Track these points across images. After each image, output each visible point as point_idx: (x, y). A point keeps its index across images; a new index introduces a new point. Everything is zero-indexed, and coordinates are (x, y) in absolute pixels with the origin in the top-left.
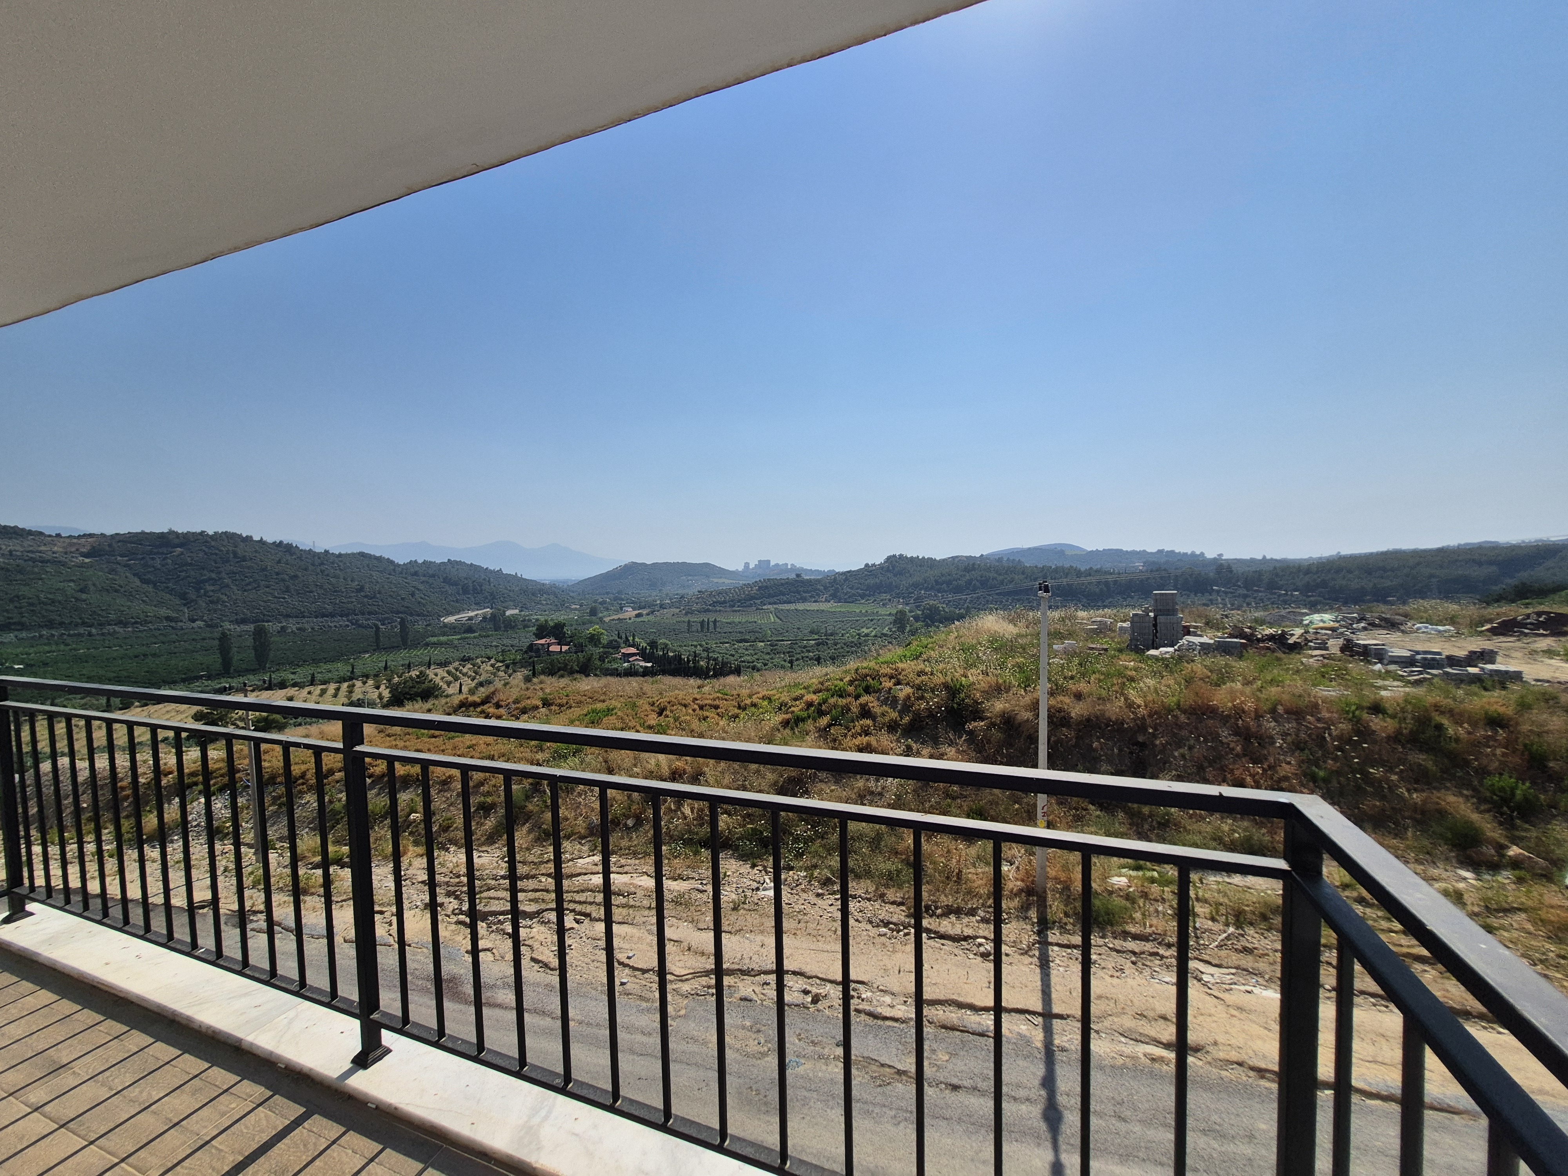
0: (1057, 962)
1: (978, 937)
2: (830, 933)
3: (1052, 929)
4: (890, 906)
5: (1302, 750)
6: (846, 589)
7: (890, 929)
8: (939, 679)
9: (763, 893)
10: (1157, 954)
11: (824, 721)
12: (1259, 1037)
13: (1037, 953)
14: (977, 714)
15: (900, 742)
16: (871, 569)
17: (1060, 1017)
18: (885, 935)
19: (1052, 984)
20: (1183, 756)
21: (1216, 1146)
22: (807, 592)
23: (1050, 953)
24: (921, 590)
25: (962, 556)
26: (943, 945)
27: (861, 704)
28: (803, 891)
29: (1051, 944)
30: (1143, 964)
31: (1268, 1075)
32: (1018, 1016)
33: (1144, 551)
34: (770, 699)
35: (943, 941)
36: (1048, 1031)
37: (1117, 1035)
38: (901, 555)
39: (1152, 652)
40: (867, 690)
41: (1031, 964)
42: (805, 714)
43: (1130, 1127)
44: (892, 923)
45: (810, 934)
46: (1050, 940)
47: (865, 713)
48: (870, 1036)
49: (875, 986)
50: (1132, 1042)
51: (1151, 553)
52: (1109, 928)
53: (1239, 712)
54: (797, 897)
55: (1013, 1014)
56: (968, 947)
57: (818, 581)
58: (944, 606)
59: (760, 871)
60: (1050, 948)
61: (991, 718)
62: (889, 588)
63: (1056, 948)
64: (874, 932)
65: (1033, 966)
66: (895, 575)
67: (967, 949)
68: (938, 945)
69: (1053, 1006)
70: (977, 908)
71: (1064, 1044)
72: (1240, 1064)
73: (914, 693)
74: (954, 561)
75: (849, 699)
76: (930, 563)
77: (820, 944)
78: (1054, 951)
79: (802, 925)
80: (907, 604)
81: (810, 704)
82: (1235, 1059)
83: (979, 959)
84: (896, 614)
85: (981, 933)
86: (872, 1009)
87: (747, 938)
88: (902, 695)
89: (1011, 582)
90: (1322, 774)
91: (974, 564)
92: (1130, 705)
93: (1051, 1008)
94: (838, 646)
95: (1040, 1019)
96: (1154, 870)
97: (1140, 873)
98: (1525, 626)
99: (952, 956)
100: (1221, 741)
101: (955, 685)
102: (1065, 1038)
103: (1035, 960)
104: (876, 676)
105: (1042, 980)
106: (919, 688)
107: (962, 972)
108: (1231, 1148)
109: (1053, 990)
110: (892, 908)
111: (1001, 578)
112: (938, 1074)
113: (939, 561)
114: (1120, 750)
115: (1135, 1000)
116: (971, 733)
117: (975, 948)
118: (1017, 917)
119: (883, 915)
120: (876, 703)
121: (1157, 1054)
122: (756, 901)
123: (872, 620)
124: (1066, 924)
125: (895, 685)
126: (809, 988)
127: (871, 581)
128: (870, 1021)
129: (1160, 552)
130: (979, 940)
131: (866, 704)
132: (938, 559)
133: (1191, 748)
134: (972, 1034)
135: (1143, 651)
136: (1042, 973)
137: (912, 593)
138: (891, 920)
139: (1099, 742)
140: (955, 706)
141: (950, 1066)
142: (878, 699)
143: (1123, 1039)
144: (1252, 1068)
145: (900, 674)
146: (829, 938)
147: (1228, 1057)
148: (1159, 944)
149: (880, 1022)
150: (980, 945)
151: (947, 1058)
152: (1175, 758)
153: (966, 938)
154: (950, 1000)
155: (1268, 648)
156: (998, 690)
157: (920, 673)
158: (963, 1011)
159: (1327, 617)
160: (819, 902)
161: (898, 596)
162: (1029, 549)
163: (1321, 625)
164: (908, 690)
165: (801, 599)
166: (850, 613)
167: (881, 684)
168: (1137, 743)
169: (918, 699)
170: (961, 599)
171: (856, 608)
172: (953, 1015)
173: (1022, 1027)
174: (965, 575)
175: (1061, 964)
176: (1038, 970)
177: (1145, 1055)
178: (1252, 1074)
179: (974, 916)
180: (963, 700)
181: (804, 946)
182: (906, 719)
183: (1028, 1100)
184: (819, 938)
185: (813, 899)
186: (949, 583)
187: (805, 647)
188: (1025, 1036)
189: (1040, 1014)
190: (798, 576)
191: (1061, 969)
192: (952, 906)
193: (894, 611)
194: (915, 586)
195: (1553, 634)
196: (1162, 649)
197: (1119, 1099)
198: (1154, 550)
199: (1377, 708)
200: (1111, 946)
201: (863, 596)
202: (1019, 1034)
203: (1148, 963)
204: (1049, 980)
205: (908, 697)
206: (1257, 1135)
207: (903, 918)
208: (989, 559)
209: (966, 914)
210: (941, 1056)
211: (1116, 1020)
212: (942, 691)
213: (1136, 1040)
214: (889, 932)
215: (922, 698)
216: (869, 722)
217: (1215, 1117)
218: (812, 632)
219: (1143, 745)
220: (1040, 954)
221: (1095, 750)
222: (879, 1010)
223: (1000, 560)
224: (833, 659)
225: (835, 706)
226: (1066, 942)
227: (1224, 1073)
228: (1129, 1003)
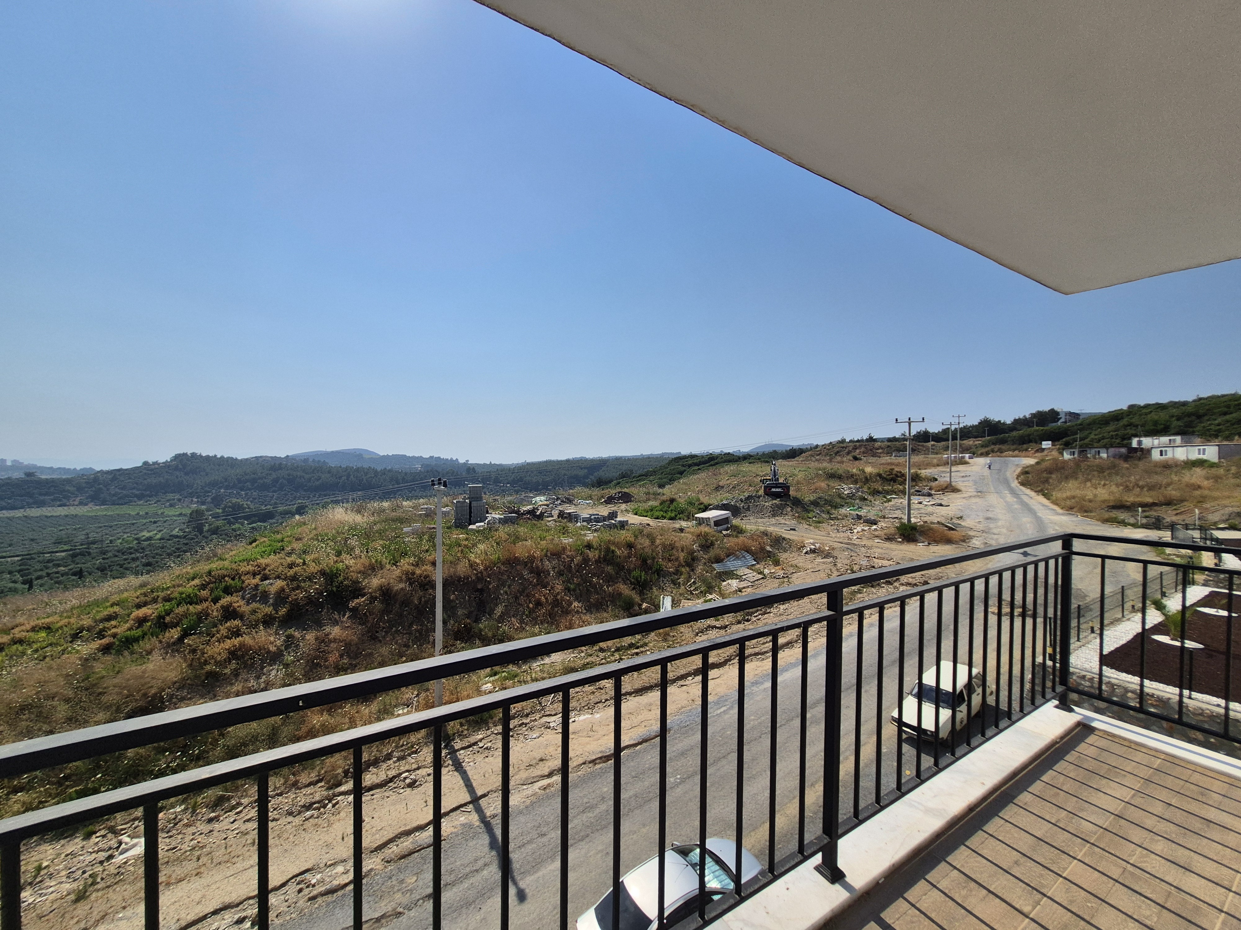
0: (467, 760)
1: (401, 774)
2: (246, 848)
3: (454, 739)
4: (306, 789)
5: (563, 575)
6: (113, 489)
7: (315, 809)
8: (313, 568)
9: (121, 857)
10: (523, 724)
11: (174, 633)
12: (587, 743)
13: (450, 762)
14: (357, 591)
15: (279, 634)
16: (153, 467)
17: (484, 796)
18: (312, 816)
19: (470, 777)
20: (506, 592)
21: (591, 815)
22: (46, 494)
23: (459, 757)
24: (220, 488)
25: (266, 457)
26: (372, 795)
27: (222, 607)
28: (187, 825)
29: (458, 750)
30: (517, 734)
31: (597, 761)
32: (454, 813)
33: (421, 457)
34: (49, 628)
35: (371, 793)
36: (479, 811)
37: (520, 786)
38: (193, 455)
39: (471, 527)
40: (228, 591)
41: (449, 772)
42: (138, 632)
43: (548, 836)
44: (315, 803)
45: (220, 863)
46: (456, 748)
47: (229, 613)
48: (337, 911)
49: (321, 865)
50: (530, 785)
51: (426, 458)
52: (490, 721)
53: (532, 559)
54: (180, 836)
55: (451, 814)
56: (394, 786)
57: (69, 481)
58: (249, 503)
59: (104, 836)
60: (458, 753)
61: (371, 593)
62: (179, 488)
63: (462, 752)
64: (298, 820)
65: (451, 773)
66: (187, 474)
67: (395, 788)
68: (369, 797)
69: (477, 791)
70: (392, 752)
71: (493, 812)
72: (584, 763)
73: (288, 585)
74: (258, 460)
75: (205, 605)
76: (231, 462)
77: (238, 865)
78: (461, 754)
79: (203, 860)
80: (203, 503)
81: (141, 621)
82: (582, 762)
83: (408, 790)
84: (191, 514)
85: (403, 769)
86: (328, 887)
87: (121, 919)
88: (273, 589)
89: (318, 480)
90: (572, 587)
91: (281, 464)
92: (472, 565)
93: (476, 794)
94: (110, 554)
95: (471, 806)
96: (504, 672)
97: (497, 677)
98: (614, 499)
99: (386, 800)
100: (525, 578)
101: (332, 571)
102: (492, 808)
103: (450, 767)
104: (236, 575)
105: (463, 779)
106: (294, 578)
107: (401, 807)
108: (597, 811)
109: (472, 781)
110: (309, 790)
111: (307, 476)
112: (413, 896)
113: (241, 460)
114: (469, 597)
115: (523, 759)
116: (355, 610)
117: (402, 784)
118: (426, 743)
119: (302, 800)
120: (242, 603)
121: (546, 784)
122: (116, 872)
123: (155, 522)
124: (462, 732)
125: (262, 581)
126: (243, 914)
127: (153, 480)
128: (330, 898)
129: (431, 457)
130: (404, 775)
131: (230, 604)
132: (239, 458)
133: (509, 587)
134: (426, 848)
135: (466, 527)
136: (460, 774)
137: (209, 492)
138: (313, 800)
139: (454, 594)
140: (335, 589)
141: (420, 883)
142: (243, 598)
143: (525, 787)
144: (590, 762)
145: (265, 569)
146: (248, 853)
147: (578, 763)
148: (521, 717)
149: (340, 893)
150: (405, 778)
151: (415, 878)
152: (501, 594)
153: (391, 780)
154: (399, 834)
155: (529, 518)
156: (373, 568)
157: (291, 566)
158: (412, 835)
159: (543, 498)
160: (216, 826)
161: (191, 495)
162: (333, 452)
163: (541, 503)
164: (279, 583)
165: (34, 503)
166: (122, 516)
167: (243, 582)
168: (478, 590)
169: (293, 589)
170: (267, 496)
171: (131, 510)
172: (405, 844)
173: (461, 819)
174: (270, 474)
175: (469, 760)
176: (456, 774)
177: (539, 789)
178: (591, 765)
179: (389, 759)
180: (342, 583)
181: (218, 877)
182: (283, 611)
183: (485, 865)
184: (235, 859)
185: (205, 828)
186: (254, 481)
187: (49, 561)
188: (466, 824)
189: (469, 803)
190: (29, 474)
191: (471, 764)
192: (369, 760)
193: (189, 512)
194: (214, 484)
195: (625, 502)
196: (477, 524)
197: (537, 824)
198: (428, 457)
199: (589, 546)
200: (496, 732)
201: (140, 497)
202: (462, 825)
203: (520, 732)
204: (467, 775)
205: (282, 590)
206: (605, 796)
207: (325, 793)
208: (295, 459)
209: (383, 761)
210: (410, 881)
211: (517, 777)
212: (320, 578)
213: (532, 783)
214: (315, 813)
215: (298, 587)
216: (237, 622)
217: (585, 800)
218: (58, 542)
219: (481, 591)
220: (453, 762)
221: (453, 601)
222: (336, 883)
223: (306, 460)
224: (102, 569)
225: (186, 615)
226: (467, 744)
227: (579, 773)
228: (520, 762)
